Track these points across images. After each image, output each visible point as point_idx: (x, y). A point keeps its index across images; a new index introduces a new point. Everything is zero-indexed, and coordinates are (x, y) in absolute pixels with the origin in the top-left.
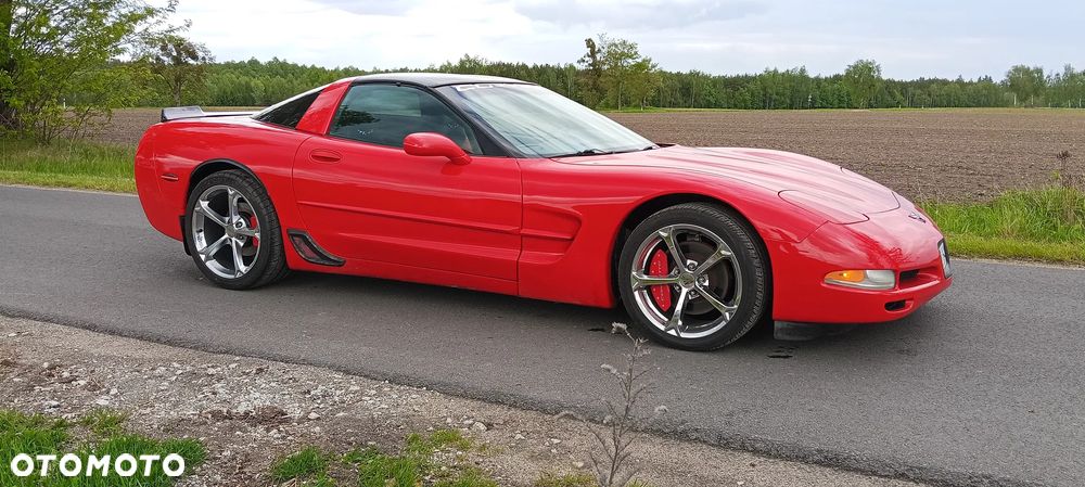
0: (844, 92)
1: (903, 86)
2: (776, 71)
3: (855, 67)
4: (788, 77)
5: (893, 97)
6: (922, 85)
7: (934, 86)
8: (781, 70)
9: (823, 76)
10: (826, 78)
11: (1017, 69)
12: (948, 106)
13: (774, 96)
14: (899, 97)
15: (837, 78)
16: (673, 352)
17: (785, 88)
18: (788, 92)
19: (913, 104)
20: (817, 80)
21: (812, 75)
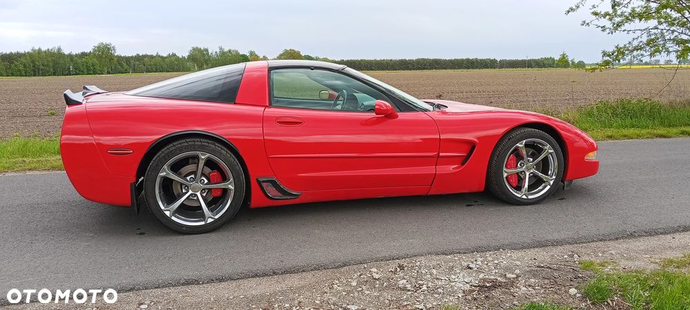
0: (90, 64)
1: (128, 59)
2: (40, 50)
3: (99, 47)
4: (49, 53)
5: (122, 66)
6: (139, 58)
7: (146, 59)
8: (44, 49)
9: (74, 53)
10: (76, 55)
11: (194, 49)
12: (156, 71)
13: (41, 67)
14: (126, 66)
15: (84, 55)
16: (529, 207)
17: (48, 61)
18: (51, 64)
19: (135, 71)
20: (70, 56)
21: (66, 53)
